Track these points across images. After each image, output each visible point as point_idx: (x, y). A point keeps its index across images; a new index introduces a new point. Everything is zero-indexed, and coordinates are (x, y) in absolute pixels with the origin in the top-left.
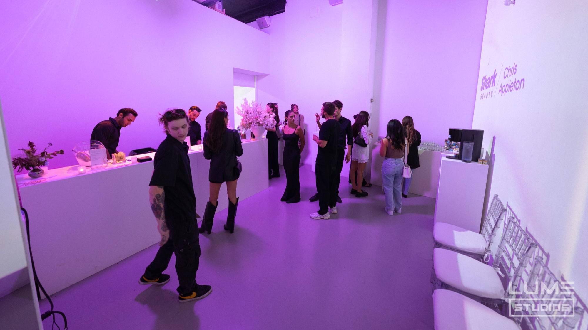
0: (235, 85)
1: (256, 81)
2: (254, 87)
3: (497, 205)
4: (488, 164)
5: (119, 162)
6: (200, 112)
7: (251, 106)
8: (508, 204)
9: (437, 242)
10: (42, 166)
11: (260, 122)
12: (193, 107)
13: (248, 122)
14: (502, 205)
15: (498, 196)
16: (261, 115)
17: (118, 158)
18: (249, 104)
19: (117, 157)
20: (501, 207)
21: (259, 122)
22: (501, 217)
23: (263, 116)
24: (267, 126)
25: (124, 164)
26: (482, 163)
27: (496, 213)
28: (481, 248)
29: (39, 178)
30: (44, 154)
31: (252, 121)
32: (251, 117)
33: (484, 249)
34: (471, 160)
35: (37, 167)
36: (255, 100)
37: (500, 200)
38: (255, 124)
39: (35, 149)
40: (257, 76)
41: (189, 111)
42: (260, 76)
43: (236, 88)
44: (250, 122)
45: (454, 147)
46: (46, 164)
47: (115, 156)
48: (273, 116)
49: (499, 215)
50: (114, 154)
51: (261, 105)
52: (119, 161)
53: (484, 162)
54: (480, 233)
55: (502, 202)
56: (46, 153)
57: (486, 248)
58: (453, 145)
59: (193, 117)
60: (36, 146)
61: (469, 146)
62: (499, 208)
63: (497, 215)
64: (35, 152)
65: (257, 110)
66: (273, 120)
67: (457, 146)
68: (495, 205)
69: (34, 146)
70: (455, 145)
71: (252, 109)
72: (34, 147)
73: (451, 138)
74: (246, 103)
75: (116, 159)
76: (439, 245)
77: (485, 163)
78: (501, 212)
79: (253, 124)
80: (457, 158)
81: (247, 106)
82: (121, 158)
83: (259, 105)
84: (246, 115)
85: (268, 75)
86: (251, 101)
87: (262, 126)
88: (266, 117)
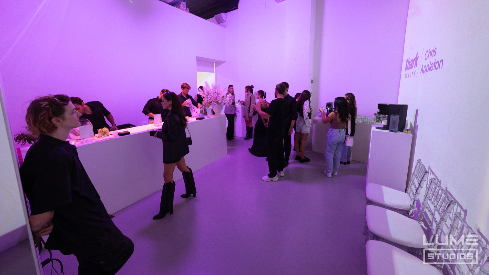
0: (198, 71)
1: (215, 67)
2: (213, 72)
3: (420, 168)
4: (412, 133)
5: (104, 136)
8: (430, 167)
9: (369, 200)
13: (209, 101)
14: (425, 168)
15: (421, 161)
16: (220, 96)
18: (210, 86)
19: (102, 132)
20: (423, 170)
22: (424, 179)
25: (107, 138)
26: (407, 133)
27: (419, 175)
31: (212, 100)
32: (211, 97)
34: (397, 130)
36: (215, 83)
40: (216, 63)
42: (218, 63)
43: (198, 73)
45: (383, 119)
49: (422, 176)
50: (99, 130)
51: (219, 87)
54: (406, 192)
55: (424, 165)
57: (411, 205)
58: (381, 118)
61: (395, 118)
62: (422, 171)
63: (420, 177)
65: (216, 91)
67: (385, 118)
68: (418, 168)
70: (383, 118)
71: (211, 91)
73: (380, 112)
74: (207, 85)
77: (409, 133)
78: (424, 174)
79: (213, 102)
80: (386, 129)
81: (208, 88)
82: (105, 132)
83: (217, 87)
84: (207, 96)
85: (225, 62)
86: (212, 84)
87: (220, 104)
88: (223, 96)
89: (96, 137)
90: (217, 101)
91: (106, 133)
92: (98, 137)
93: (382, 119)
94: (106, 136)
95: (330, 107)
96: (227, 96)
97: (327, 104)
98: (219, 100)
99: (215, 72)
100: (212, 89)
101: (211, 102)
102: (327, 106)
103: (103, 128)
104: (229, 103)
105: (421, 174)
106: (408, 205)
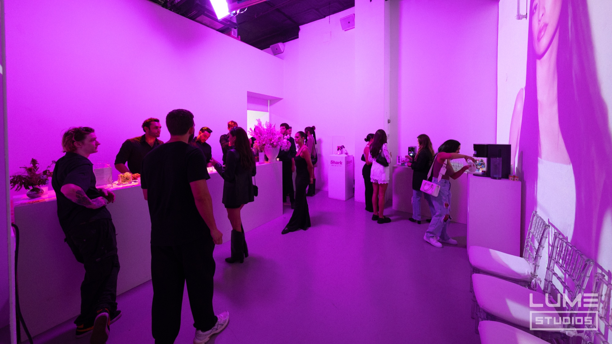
0: (248, 109)
1: (270, 106)
2: (267, 111)
3: (538, 222)
5: (125, 183)
6: (211, 133)
7: (265, 127)
9: (475, 268)
10: (42, 185)
11: (275, 143)
12: (204, 128)
13: (262, 143)
14: (543, 221)
15: (537, 213)
16: (275, 136)
17: (124, 179)
18: (263, 125)
19: (123, 177)
20: (542, 224)
21: (273, 143)
22: (545, 235)
23: (277, 137)
24: (281, 147)
25: (129, 185)
26: (514, 180)
27: (538, 231)
28: (526, 273)
29: (37, 198)
30: (47, 172)
31: (266, 142)
32: (265, 138)
33: (530, 274)
34: (501, 176)
35: (37, 186)
36: (269, 122)
37: (540, 216)
38: (268, 145)
39: (38, 167)
40: (270, 101)
41: (199, 132)
42: (274, 100)
43: (248, 111)
44: (264, 143)
46: (47, 183)
47: (121, 176)
48: (288, 137)
49: (542, 233)
50: (120, 175)
51: (275, 126)
52: (124, 181)
53: (516, 178)
54: (521, 256)
55: (542, 218)
56: (49, 171)
57: (532, 273)
59: (203, 138)
60: (38, 164)
62: (540, 225)
63: (539, 234)
64: (37, 170)
65: (271, 131)
66: (288, 142)
67: (482, 165)
68: (535, 222)
69: (37, 163)
71: (265, 131)
72: (36, 165)
73: (477, 154)
74: (260, 124)
75: (122, 179)
76: (477, 270)
77: (516, 180)
78: (544, 228)
79: (266, 145)
80: (486, 175)
81: (260, 127)
82: (127, 178)
83: (272, 126)
84: (260, 137)
85: (281, 99)
86: (265, 122)
87: (276, 147)
88: (280, 138)
89: (115, 184)
90: (272, 142)
91: (128, 180)
92: (118, 184)
93: (479, 166)
94: (127, 183)
95: (413, 152)
96: (285, 137)
97: (409, 148)
98: (274, 142)
99: (269, 111)
100: (266, 129)
101: (265, 145)
102: (409, 150)
103: (125, 173)
104: (287, 146)
105: (540, 230)
106: (528, 273)
